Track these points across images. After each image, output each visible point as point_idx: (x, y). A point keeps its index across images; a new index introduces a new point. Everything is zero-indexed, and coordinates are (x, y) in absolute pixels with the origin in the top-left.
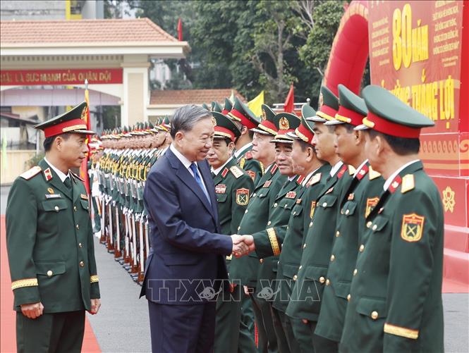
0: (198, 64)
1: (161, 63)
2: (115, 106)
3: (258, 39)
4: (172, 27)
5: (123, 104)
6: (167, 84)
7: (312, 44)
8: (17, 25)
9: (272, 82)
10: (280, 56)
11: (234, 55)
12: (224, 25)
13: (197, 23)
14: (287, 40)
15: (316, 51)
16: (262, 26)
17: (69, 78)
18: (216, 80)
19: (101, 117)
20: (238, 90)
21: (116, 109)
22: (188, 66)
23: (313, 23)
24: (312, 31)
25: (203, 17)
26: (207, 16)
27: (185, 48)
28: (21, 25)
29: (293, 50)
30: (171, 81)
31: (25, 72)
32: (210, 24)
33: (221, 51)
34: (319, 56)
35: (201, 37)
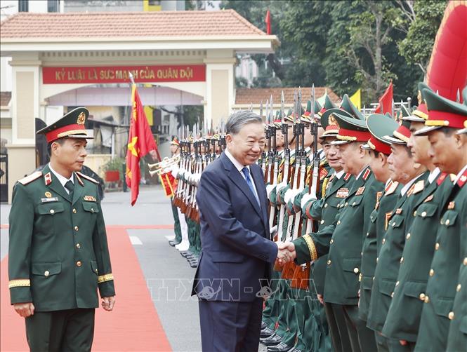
0: (288, 60)
1: (248, 58)
2: (197, 106)
3: (354, 33)
4: (259, 19)
5: (206, 104)
6: (255, 82)
7: (413, 37)
8: (91, 17)
9: (369, 79)
10: (378, 51)
11: (328, 50)
12: (317, 17)
13: (286, 13)
14: (386, 34)
15: (417, 45)
16: (358, 18)
17: (147, 75)
18: (308, 76)
19: (182, 118)
20: (332, 88)
21: (199, 110)
22: (278, 62)
23: (414, 15)
24: (413, 23)
25: (294, 8)
26: (298, 7)
27: (274, 43)
28: (95, 17)
29: (393, 45)
30: (259, 79)
31: (99, 69)
32: (301, 16)
33: (314, 45)
34: (420, 51)
35: (293, 30)
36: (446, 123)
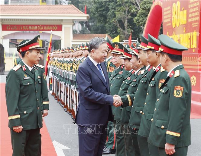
0: (93, 24)
1: (78, 23)
2: (59, 40)
3: (117, 14)
4: (82, 9)
5: (62, 39)
6: (80, 32)
7: (139, 16)
8: (20, 6)
9: (123, 31)
10: (126, 21)
11: (107, 20)
12: (104, 8)
13: (92, 7)
14: (129, 15)
15: (141, 19)
16: (119, 9)
17: (40, 28)
18: (100, 30)
19: (53, 44)
20: (109, 35)
21: (59, 41)
22: (89, 24)
23: (140, 8)
24: (139, 11)
25: (95, 4)
26: (97, 4)
27: (88, 17)
28: (21, 6)
29: (132, 19)
30: (82, 30)
31: (23, 26)
32: (98, 8)
33: (102, 19)
34: (142, 21)
35: (95, 13)
36: (153, 48)
